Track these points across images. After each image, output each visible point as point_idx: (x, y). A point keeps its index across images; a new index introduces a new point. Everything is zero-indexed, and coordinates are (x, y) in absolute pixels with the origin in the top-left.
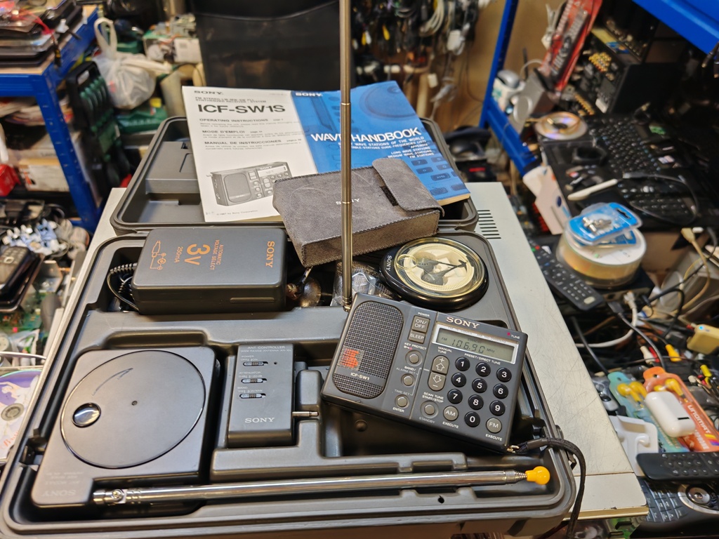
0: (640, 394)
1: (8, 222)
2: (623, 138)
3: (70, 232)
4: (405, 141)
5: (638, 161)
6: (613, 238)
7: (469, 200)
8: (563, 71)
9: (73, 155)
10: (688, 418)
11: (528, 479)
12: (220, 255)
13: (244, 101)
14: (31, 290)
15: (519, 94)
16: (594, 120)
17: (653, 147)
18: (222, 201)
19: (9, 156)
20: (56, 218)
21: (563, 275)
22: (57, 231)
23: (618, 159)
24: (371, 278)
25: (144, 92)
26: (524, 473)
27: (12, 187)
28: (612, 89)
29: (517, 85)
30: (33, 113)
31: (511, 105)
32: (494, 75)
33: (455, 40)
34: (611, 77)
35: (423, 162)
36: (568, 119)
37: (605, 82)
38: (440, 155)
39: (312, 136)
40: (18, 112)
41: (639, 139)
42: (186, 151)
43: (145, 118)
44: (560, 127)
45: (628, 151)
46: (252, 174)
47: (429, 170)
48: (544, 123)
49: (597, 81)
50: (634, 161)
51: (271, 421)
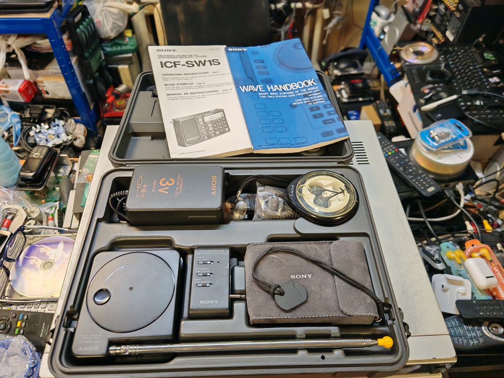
0: (461, 258)
1: (32, 121)
2: (464, 63)
3: (74, 127)
4: (305, 90)
5: (473, 81)
6: (450, 145)
7: (348, 141)
8: (422, 8)
9: (74, 74)
10: (493, 277)
11: (379, 344)
12: (181, 186)
13: (191, 56)
14: (52, 174)
15: (389, 24)
16: (443, 47)
17: (485, 70)
18: (181, 143)
19: (30, 74)
20: (64, 118)
21: (413, 171)
22: (65, 127)
23: (460, 79)
24: (280, 199)
25: (120, 26)
26: (377, 340)
27: (33, 96)
28: (458, 24)
29: (388, 17)
30: (44, 44)
31: (383, 33)
32: (372, 9)
34: (458, 15)
35: (318, 108)
36: (424, 47)
37: (453, 18)
38: (329, 102)
39: (240, 87)
40: (35, 43)
41: (475, 64)
42: (155, 99)
43: (121, 45)
44: (418, 53)
45: (467, 73)
46: (200, 120)
47: (321, 115)
48: (406, 51)
49: (447, 17)
50: (471, 80)
51: (216, 303)
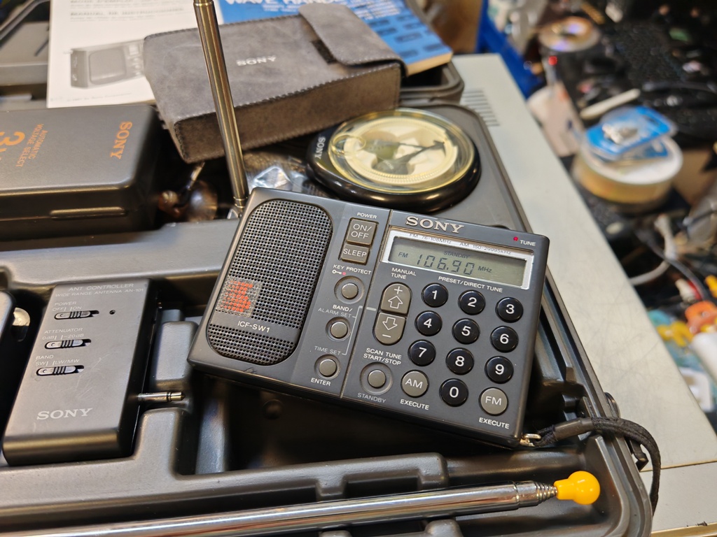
0: (683, 336)
11: (560, 497)
15: (518, 9)
16: (606, 26)
17: (675, 54)
18: (79, 84)
24: (295, 175)
31: (510, 23)
35: (384, 22)
44: (568, 36)
46: (133, 49)
47: (392, 30)
48: (551, 33)
51: (85, 414)
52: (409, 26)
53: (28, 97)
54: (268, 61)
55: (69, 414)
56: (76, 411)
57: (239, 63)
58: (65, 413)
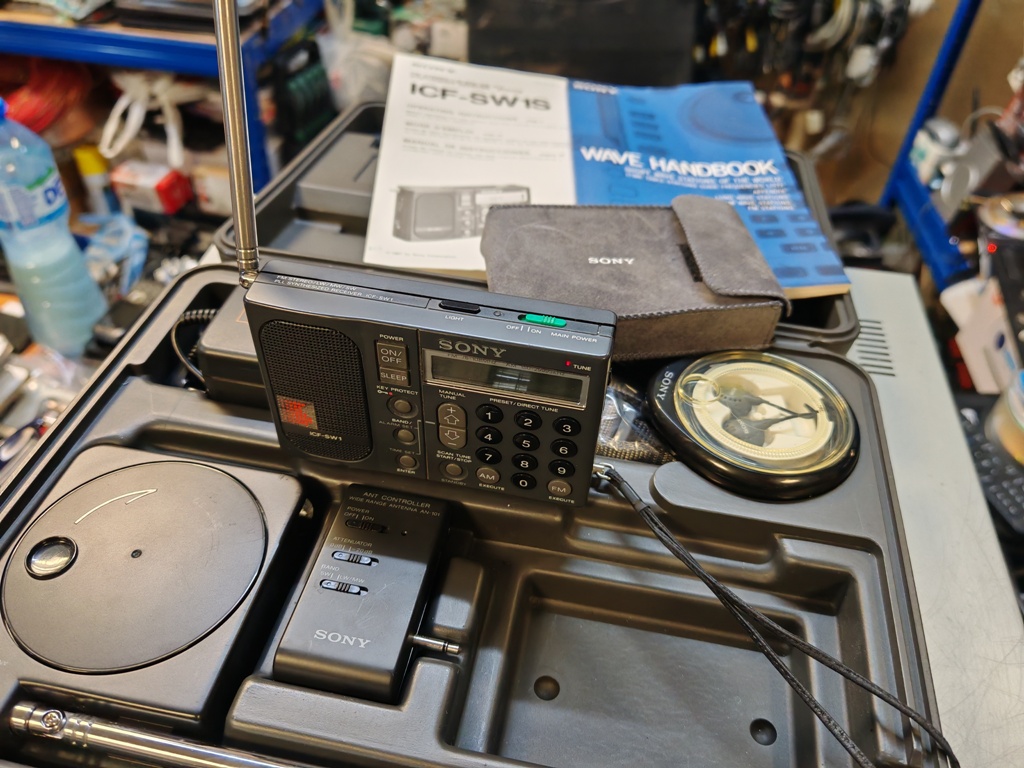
4: (745, 180)
13: (486, 86)
15: (956, 159)
18: (402, 233)
19: (185, 160)
21: (993, 466)
24: (627, 408)
27: (182, 204)
31: (940, 175)
33: (863, 62)
35: (772, 218)
39: (584, 150)
40: (204, 100)
44: (1021, 216)
46: (466, 198)
47: (779, 233)
48: (995, 208)
51: (362, 646)
52: (802, 232)
53: (337, 228)
54: (625, 263)
55: (346, 641)
56: (354, 639)
57: (592, 260)
58: (343, 638)
